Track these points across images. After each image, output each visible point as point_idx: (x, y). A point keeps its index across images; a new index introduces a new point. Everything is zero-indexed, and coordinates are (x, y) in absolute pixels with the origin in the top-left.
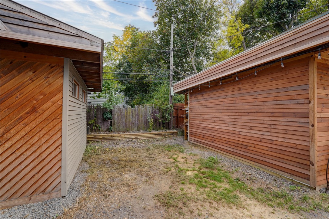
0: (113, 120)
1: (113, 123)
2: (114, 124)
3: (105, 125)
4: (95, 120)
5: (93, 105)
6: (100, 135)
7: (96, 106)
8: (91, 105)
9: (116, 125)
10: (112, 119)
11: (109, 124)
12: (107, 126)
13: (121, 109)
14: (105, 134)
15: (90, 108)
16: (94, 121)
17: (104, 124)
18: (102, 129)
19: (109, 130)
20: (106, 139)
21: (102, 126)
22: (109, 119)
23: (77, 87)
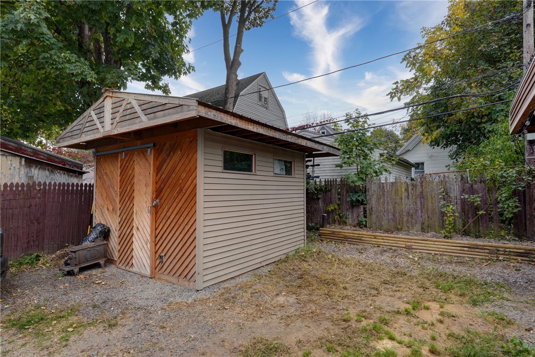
0: (368, 206)
1: (368, 212)
2: (371, 214)
3: (355, 215)
4: (338, 205)
5: (335, 179)
6: (342, 231)
7: (340, 180)
8: (332, 180)
9: (374, 217)
10: (366, 204)
11: (362, 213)
12: (358, 216)
13: (383, 184)
14: (349, 231)
15: (331, 183)
16: (336, 207)
17: (352, 212)
18: (349, 221)
19: (360, 225)
20: (349, 240)
21: (350, 216)
22: (362, 203)
23: (254, 156)
